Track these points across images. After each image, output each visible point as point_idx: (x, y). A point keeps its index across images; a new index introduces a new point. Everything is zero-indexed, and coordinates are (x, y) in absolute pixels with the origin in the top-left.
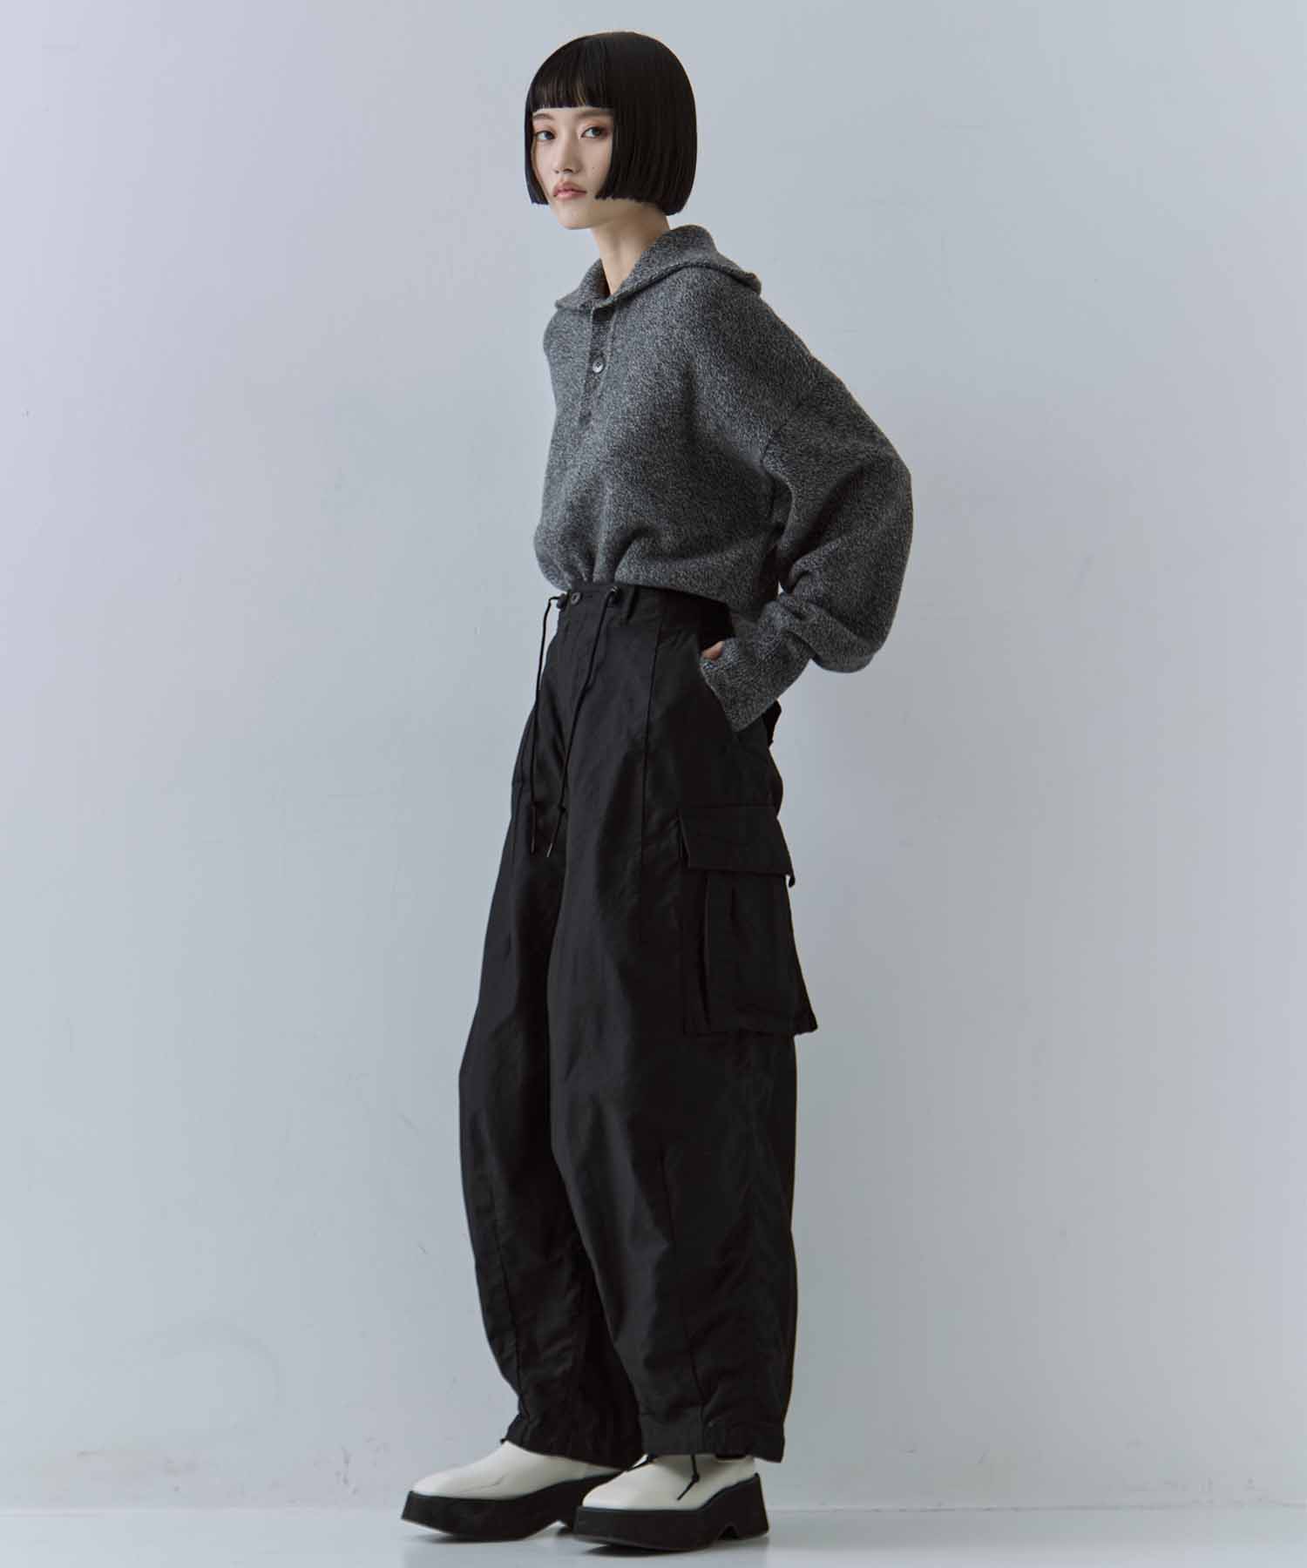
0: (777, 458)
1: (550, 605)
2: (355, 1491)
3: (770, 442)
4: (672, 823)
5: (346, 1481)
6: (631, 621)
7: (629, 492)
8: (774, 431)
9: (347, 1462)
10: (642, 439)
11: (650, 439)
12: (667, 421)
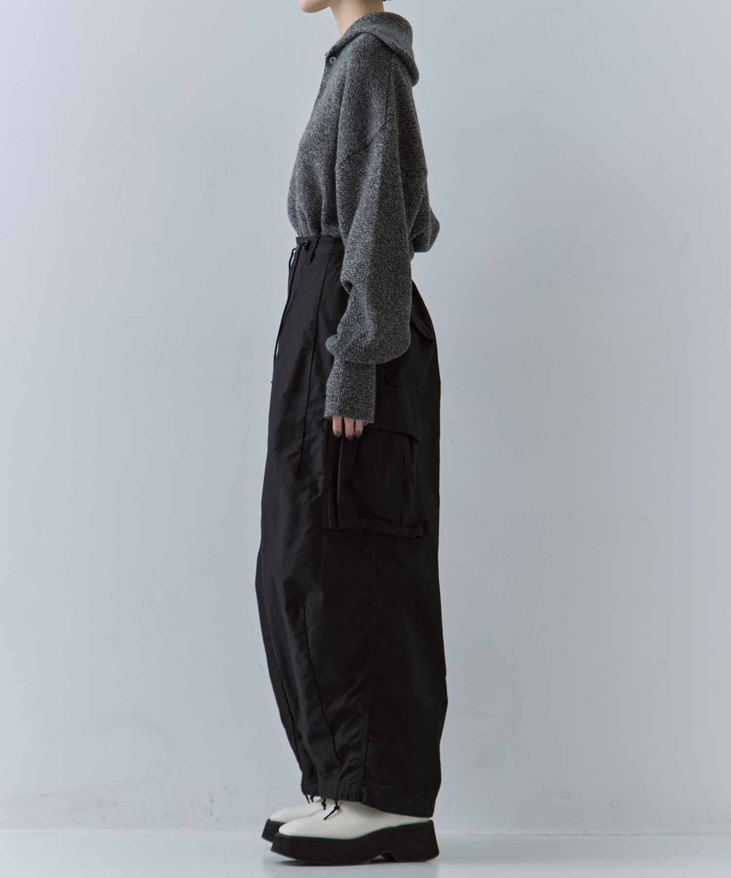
0: (345, 173)
3: (344, 161)
7: (306, 174)
8: (348, 155)
9: (212, 801)
10: (314, 140)
11: (318, 141)
12: (329, 129)
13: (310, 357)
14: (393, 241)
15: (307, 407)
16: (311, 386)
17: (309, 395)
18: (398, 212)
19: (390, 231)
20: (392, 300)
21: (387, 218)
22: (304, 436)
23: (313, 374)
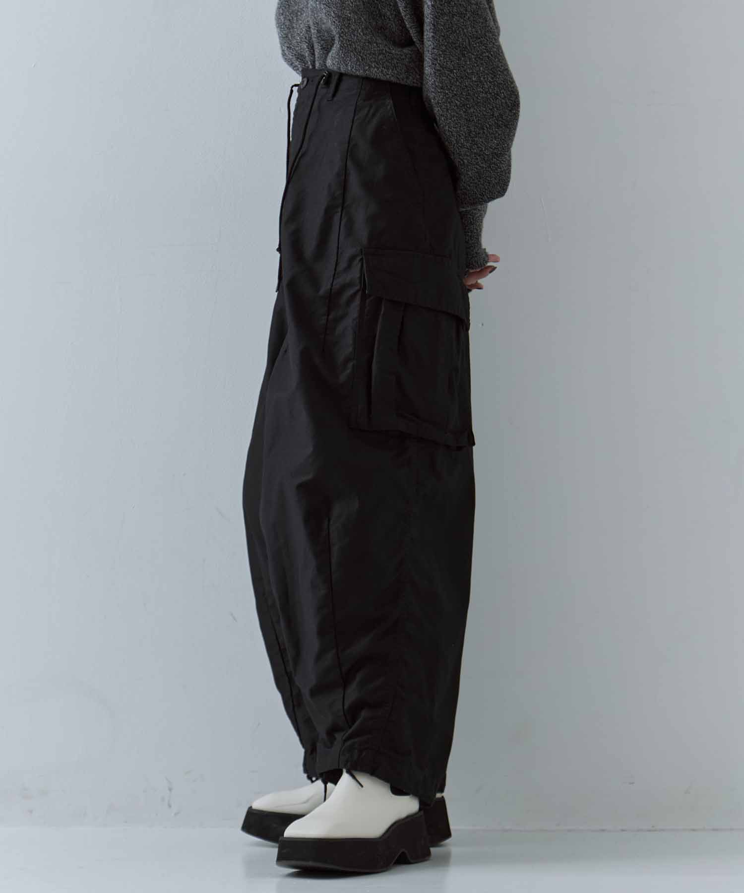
1: (292, 91)
2: (176, 814)
4: (359, 258)
5: (170, 806)
6: (335, 99)
9: (170, 790)
13: (337, 218)
14: (456, 70)
15: (334, 279)
16: (339, 253)
17: (336, 265)
18: (458, 32)
19: (451, 57)
20: (467, 141)
21: (446, 42)
22: (328, 316)
23: (342, 238)
